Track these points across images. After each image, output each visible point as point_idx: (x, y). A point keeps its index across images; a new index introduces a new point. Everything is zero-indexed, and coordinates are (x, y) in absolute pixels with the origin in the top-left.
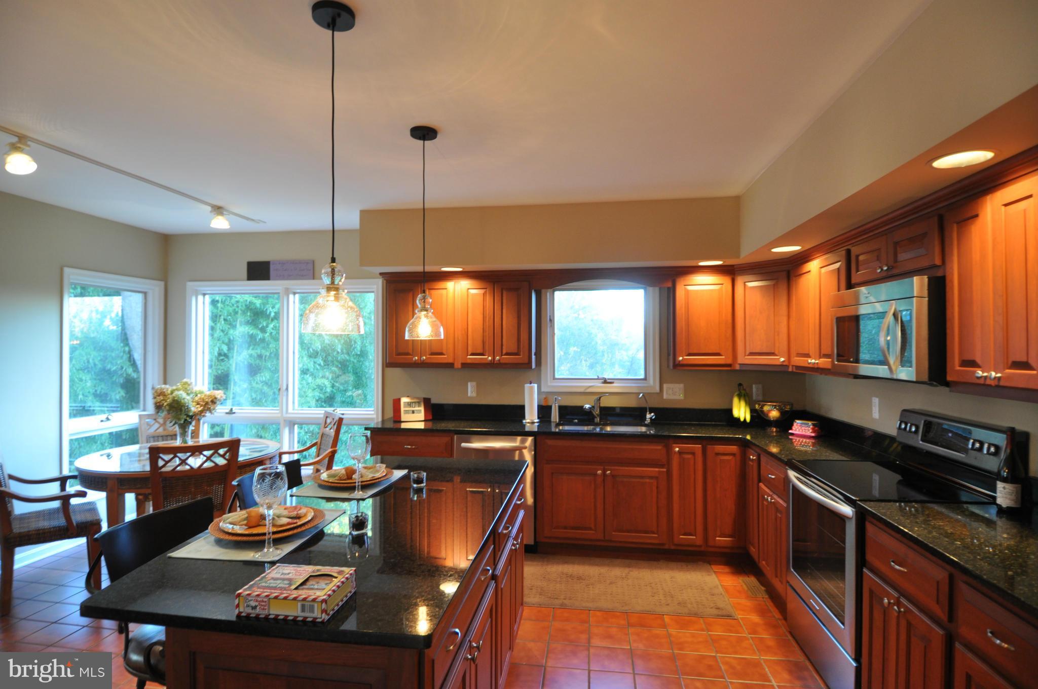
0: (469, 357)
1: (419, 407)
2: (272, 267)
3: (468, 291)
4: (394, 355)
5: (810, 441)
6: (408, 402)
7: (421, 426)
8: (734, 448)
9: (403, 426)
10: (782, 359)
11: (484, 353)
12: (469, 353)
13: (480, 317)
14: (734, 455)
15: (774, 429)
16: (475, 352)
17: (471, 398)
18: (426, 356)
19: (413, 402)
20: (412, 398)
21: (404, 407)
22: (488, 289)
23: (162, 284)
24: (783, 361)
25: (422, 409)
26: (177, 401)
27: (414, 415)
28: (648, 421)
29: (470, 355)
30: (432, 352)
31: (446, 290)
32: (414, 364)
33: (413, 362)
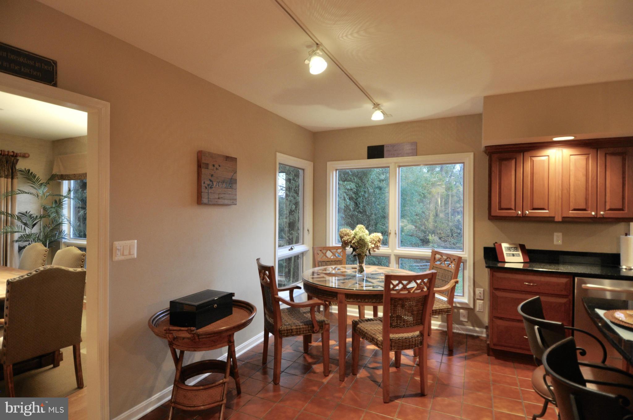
0: (570, 212)
1: (517, 251)
2: (385, 149)
3: (570, 157)
4: (497, 210)
6: (508, 247)
7: (521, 266)
9: (507, 265)
11: (587, 209)
12: (571, 208)
13: (583, 179)
16: (577, 208)
17: (557, 245)
18: (528, 211)
19: (512, 247)
20: (510, 244)
21: (506, 251)
22: (590, 155)
23: (312, 164)
25: (520, 253)
26: (363, 240)
27: (513, 257)
29: (572, 211)
30: (534, 207)
31: (548, 157)
32: (516, 217)
33: (516, 215)
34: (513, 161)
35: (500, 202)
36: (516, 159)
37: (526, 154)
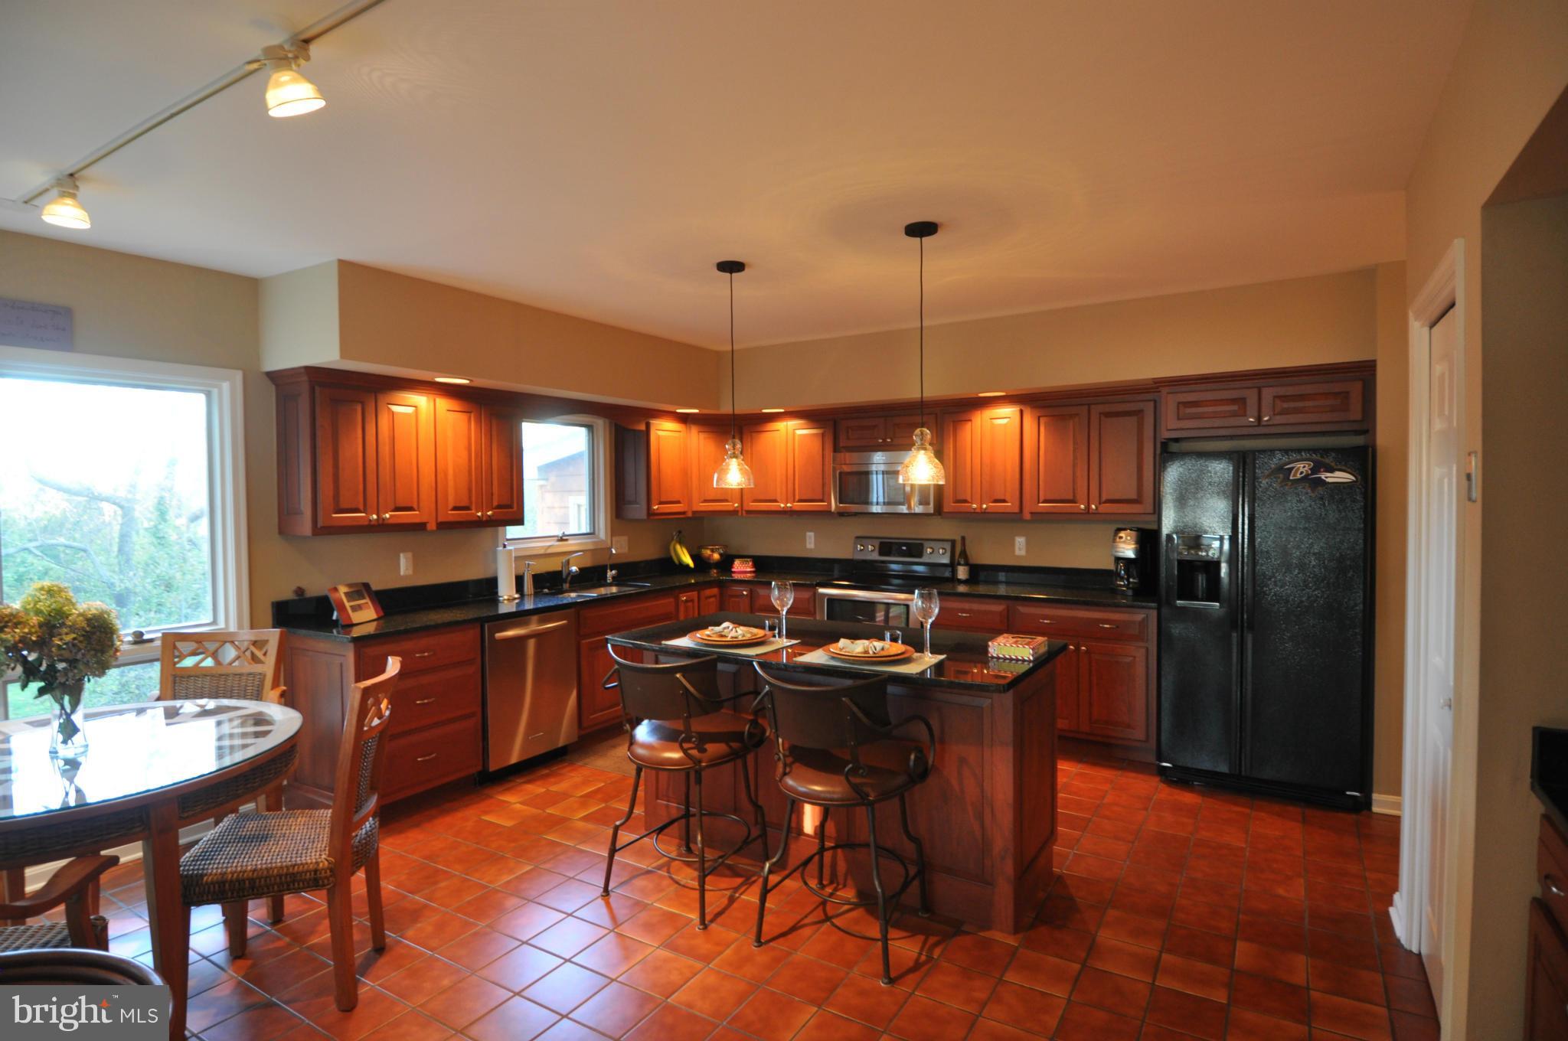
0: (448, 513)
1: (363, 599)
3: (446, 414)
4: (331, 513)
5: (753, 575)
6: (348, 592)
8: (715, 591)
10: (736, 505)
11: (470, 507)
12: (449, 508)
13: (464, 454)
14: (714, 596)
15: (715, 571)
16: (458, 505)
17: (404, 577)
18: (389, 513)
20: (349, 585)
21: (348, 601)
22: (472, 413)
24: (737, 507)
25: (367, 601)
27: (362, 611)
28: (609, 580)
30: (398, 505)
31: (414, 408)
32: (367, 526)
33: (366, 523)
34: (359, 408)
35: (336, 496)
36: (363, 403)
37: (381, 397)
